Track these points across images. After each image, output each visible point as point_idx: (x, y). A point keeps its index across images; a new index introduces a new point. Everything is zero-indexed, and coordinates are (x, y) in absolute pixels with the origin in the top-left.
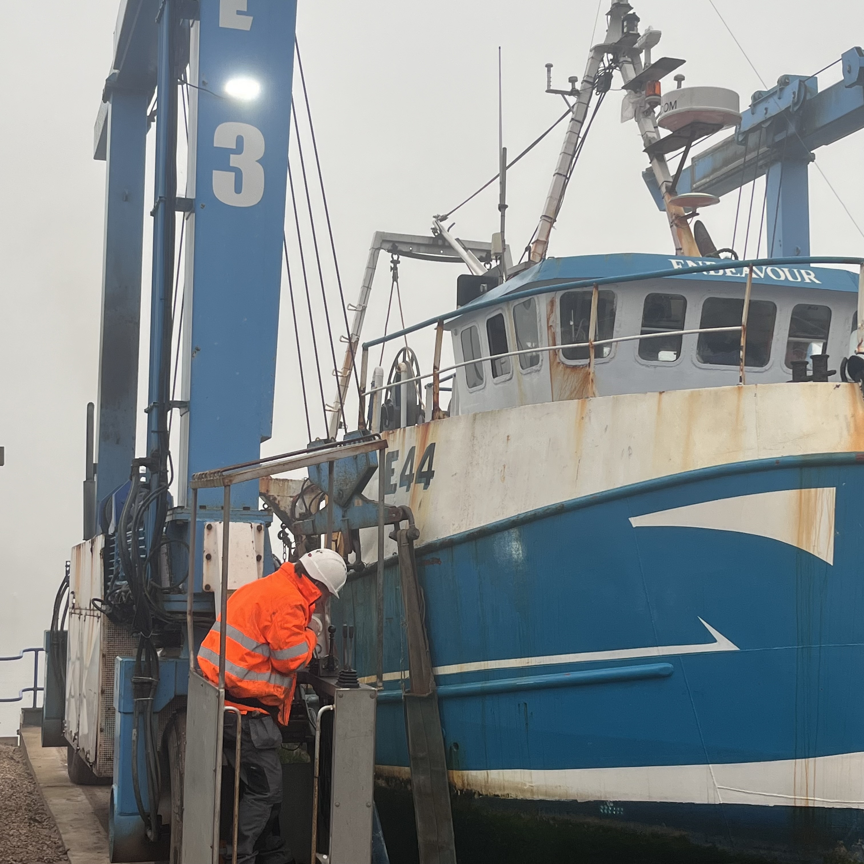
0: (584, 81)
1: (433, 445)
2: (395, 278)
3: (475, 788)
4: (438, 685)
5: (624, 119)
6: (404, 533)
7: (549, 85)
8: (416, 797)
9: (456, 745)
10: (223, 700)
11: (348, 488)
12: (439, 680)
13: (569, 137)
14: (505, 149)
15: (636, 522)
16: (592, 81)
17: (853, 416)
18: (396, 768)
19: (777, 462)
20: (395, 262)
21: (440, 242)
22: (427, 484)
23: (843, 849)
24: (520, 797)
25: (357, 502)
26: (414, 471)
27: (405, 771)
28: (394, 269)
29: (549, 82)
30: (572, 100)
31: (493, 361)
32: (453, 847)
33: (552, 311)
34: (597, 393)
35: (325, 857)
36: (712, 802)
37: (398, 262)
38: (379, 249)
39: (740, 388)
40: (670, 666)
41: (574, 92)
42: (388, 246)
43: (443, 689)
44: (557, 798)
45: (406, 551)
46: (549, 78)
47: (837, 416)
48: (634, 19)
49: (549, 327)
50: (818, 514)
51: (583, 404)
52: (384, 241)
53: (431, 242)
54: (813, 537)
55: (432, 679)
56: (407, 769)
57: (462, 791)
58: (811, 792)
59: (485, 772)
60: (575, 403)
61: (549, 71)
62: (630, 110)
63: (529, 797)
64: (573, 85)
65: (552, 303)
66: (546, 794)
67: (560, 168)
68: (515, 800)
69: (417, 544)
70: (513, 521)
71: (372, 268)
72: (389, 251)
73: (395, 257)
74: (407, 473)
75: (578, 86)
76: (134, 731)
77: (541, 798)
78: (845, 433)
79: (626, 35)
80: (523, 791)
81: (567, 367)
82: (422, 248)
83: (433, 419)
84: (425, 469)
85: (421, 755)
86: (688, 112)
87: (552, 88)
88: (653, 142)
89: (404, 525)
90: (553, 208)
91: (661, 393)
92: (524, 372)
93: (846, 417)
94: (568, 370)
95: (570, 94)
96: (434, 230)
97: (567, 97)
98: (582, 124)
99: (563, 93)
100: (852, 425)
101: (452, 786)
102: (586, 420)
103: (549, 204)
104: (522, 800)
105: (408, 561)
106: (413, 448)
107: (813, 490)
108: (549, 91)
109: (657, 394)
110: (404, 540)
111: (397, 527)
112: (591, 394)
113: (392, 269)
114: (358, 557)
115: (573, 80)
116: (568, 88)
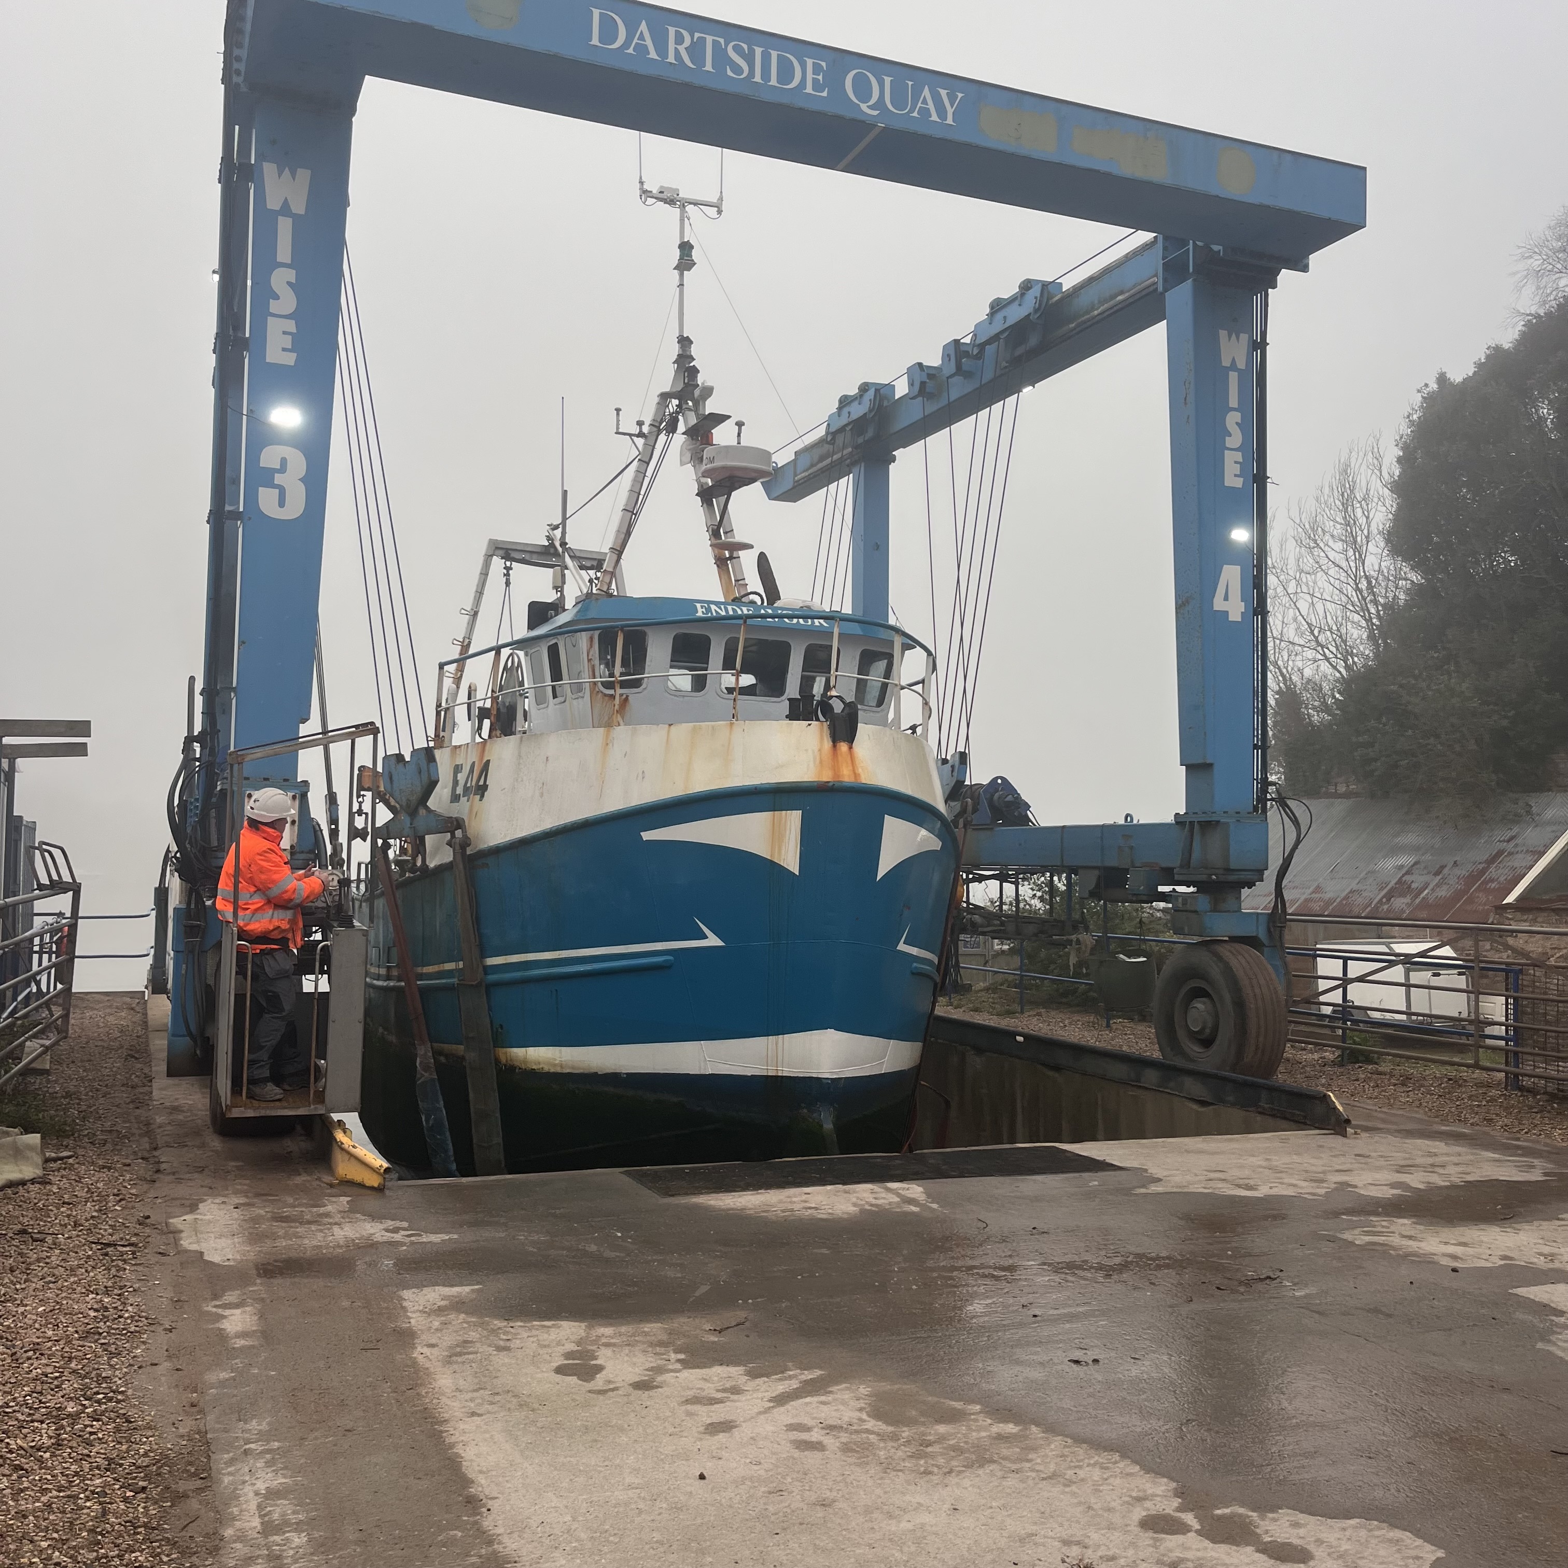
0: (651, 425)
1: (488, 761)
2: (508, 583)
3: (516, 1064)
4: (486, 973)
5: (682, 464)
6: (458, 841)
7: (618, 428)
8: (468, 1071)
9: (501, 1026)
10: (236, 937)
11: (414, 799)
12: (487, 970)
13: (636, 476)
14: (566, 491)
15: (647, 836)
16: (657, 424)
17: (820, 750)
18: (454, 1046)
19: (756, 788)
20: (508, 569)
21: (552, 550)
22: (482, 796)
23: (805, 1111)
24: (552, 1070)
25: (422, 812)
26: (474, 783)
27: (460, 1049)
28: (507, 575)
29: (618, 424)
30: (640, 442)
31: (554, 687)
32: (498, 1115)
33: (591, 646)
34: (621, 722)
35: (323, 1062)
36: (703, 1072)
37: (511, 568)
38: (492, 556)
39: (732, 724)
40: (671, 958)
41: (641, 435)
42: (501, 552)
43: (492, 978)
44: (582, 1071)
45: (459, 857)
46: (618, 421)
47: (806, 750)
48: (694, 371)
49: (589, 660)
50: (788, 832)
51: (608, 731)
52: (497, 548)
53: (543, 550)
54: (783, 852)
55: (481, 969)
56: (462, 1047)
57: (505, 1066)
58: (779, 1064)
59: (524, 1049)
60: (602, 730)
61: (618, 414)
62: (688, 455)
63: (559, 1070)
64: (641, 429)
65: (591, 639)
66: (573, 1068)
67: (626, 505)
68: (548, 1073)
69: (469, 851)
70: (547, 833)
71: (485, 574)
72: (502, 558)
73: (508, 564)
74: (469, 785)
75: (645, 429)
76: (184, 966)
77: (568, 1071)
78: (812, 765)
79: (686, 385)
80: (555, 1065)
81: (605, 695)
82: (535, 556)
83: (490, 737)
84: (481, 783)
85: (471, 1035)
86: (724, 468)
87: (620, 430)
88: (705, 487)
89: (458, 833)
90: (620, 541)
91: (670, 725)
92: (573, 697)
93: (813, 751)
94: (607, 698)
95: (638, 436)
96: (549, 538)
97: (635, 439)
98: (648, 464)
99: (630, 435)
100: (818, 758)
101: (497, 1061)
102: (611, 745)
103: (616, 538)
104: (554, 1073)
105: (461, 866)
106: (474, 763)
107: (784, 812)
108: (617, 433)
109: (667, 726)
110: (457, 847)
111: (453, 836)
112: (615, 723)
113: (505, 575)
114: (424, 860)
115: (640, 423)
116: (636, 430)
